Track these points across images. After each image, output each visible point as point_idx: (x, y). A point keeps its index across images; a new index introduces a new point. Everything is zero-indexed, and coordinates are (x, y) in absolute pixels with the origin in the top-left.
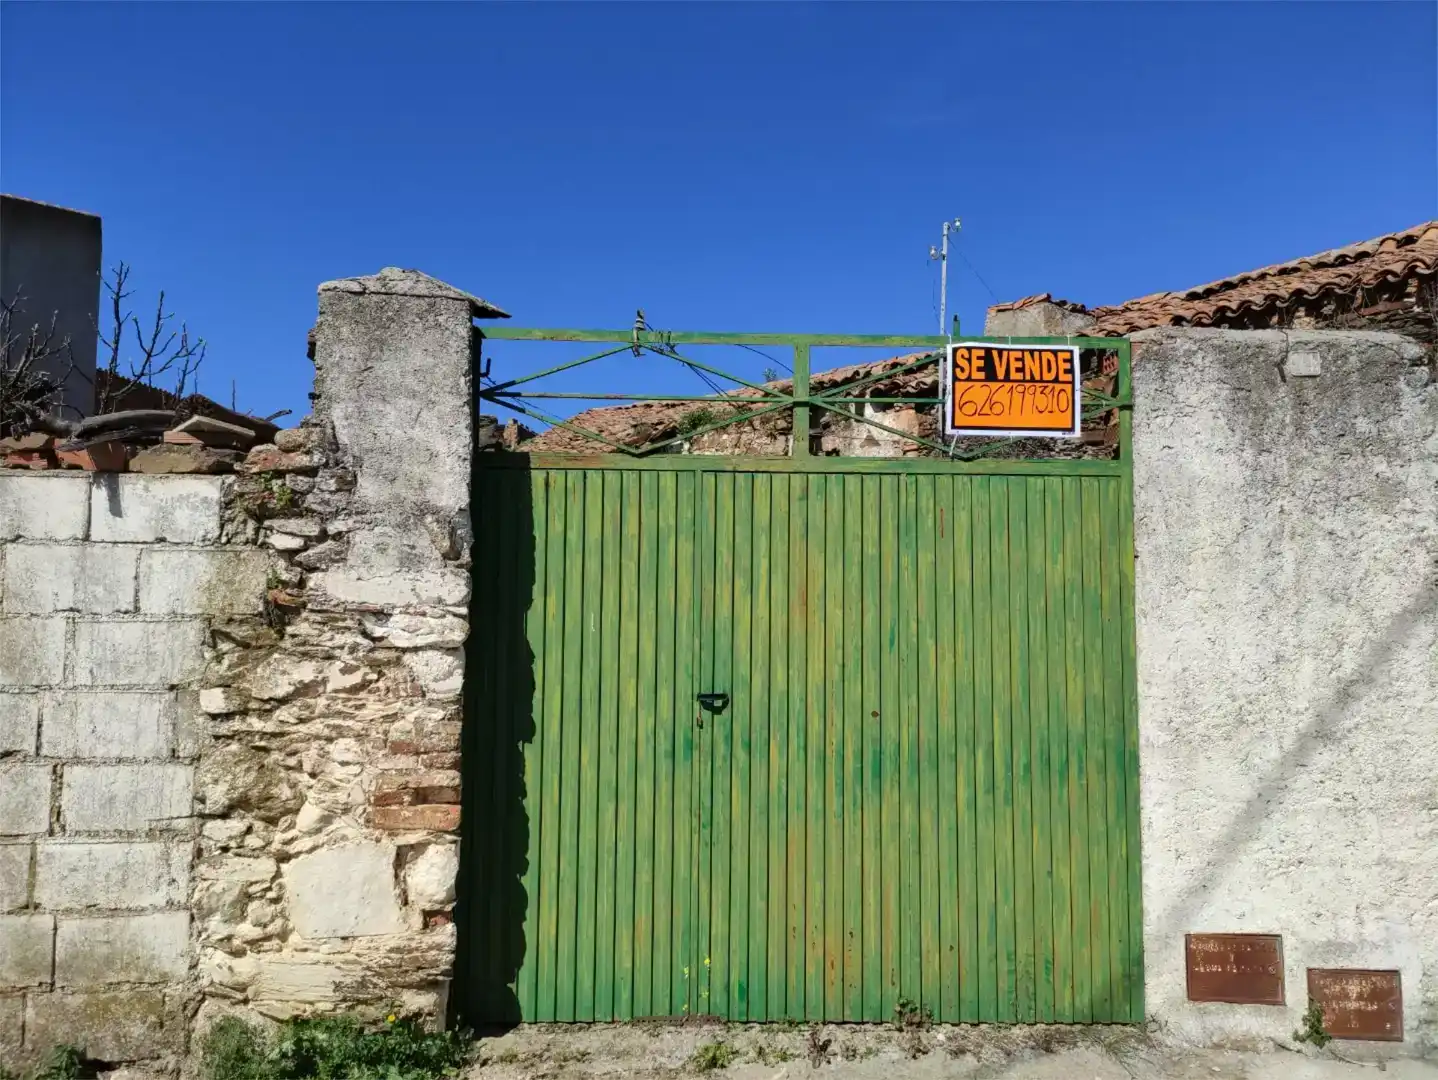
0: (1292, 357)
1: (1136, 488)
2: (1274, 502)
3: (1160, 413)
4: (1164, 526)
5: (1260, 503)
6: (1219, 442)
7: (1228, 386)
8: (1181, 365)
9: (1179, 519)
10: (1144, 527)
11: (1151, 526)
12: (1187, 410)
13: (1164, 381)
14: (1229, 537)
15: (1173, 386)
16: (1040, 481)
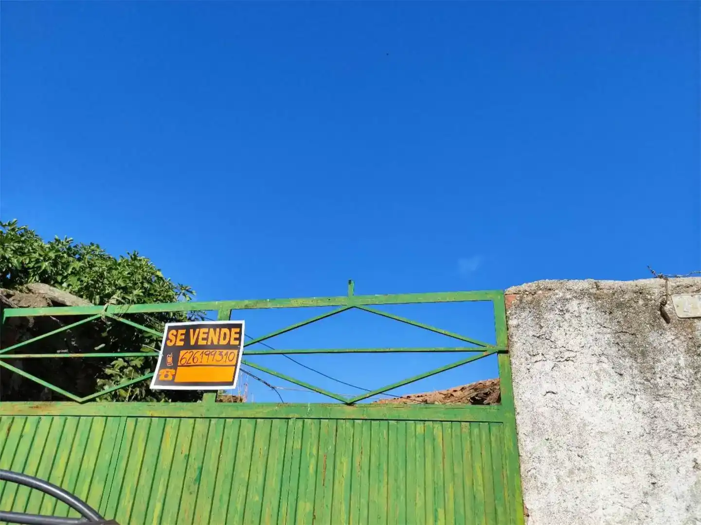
0: (676, 299)
1: (521, 436)
2: (684, 454)
3: (539, 357)
4: (555, 480)
5: (666, 456)
6: (607, 387)
7: (609, 331)
8: (557, 312)
9: (571, 472)
10: (533, 481)
11: (542, 479)
12: (567, 355)
13: (541, 327)
14: (635, 497)
15: (551, 333)
16: (420, 427)
